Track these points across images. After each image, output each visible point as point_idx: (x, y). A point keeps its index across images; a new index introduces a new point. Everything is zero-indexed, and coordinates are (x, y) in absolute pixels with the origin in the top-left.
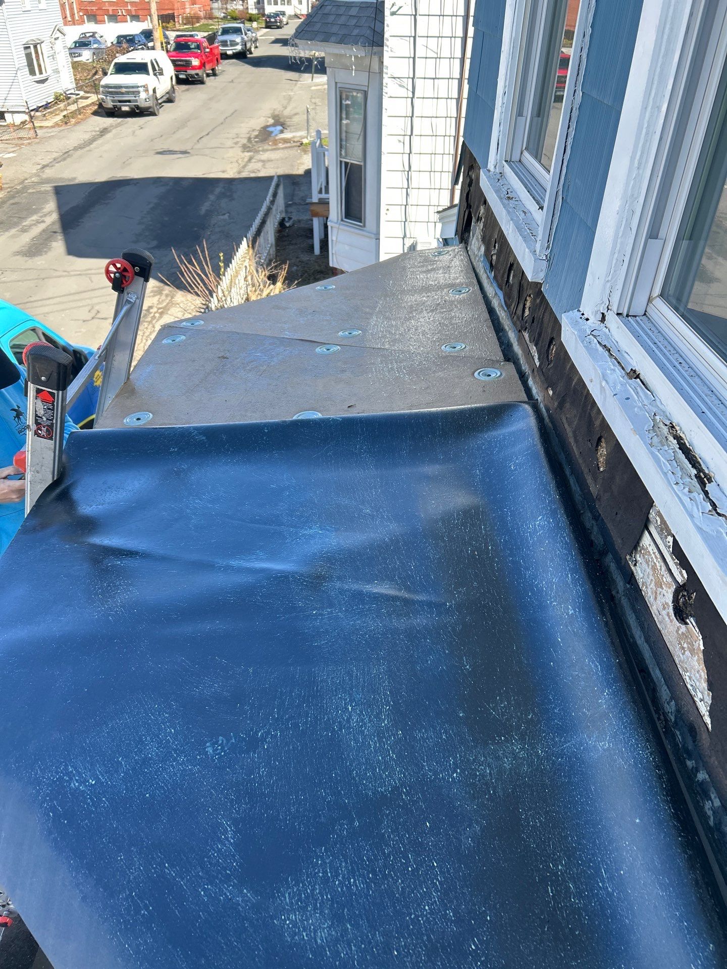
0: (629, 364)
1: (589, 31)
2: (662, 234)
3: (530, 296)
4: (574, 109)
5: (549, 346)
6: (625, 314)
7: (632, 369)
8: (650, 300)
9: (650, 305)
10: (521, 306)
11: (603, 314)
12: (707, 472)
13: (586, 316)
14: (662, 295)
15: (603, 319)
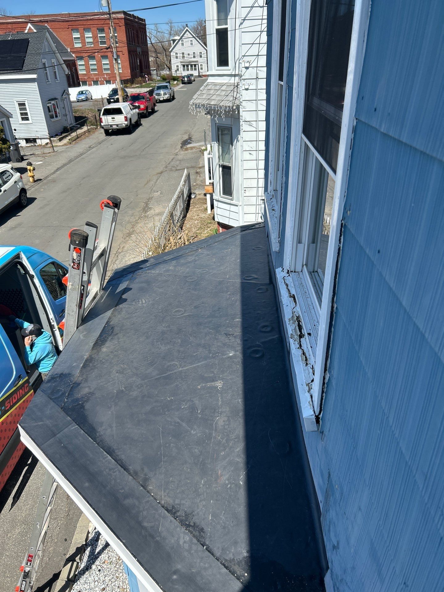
2: (303, 241)
6: (294, 271)
7: (293, 294)
8: (303, 266)
11: (288, 270)
12: (303, 333)
13: (284, 270)
14: (305, 264)
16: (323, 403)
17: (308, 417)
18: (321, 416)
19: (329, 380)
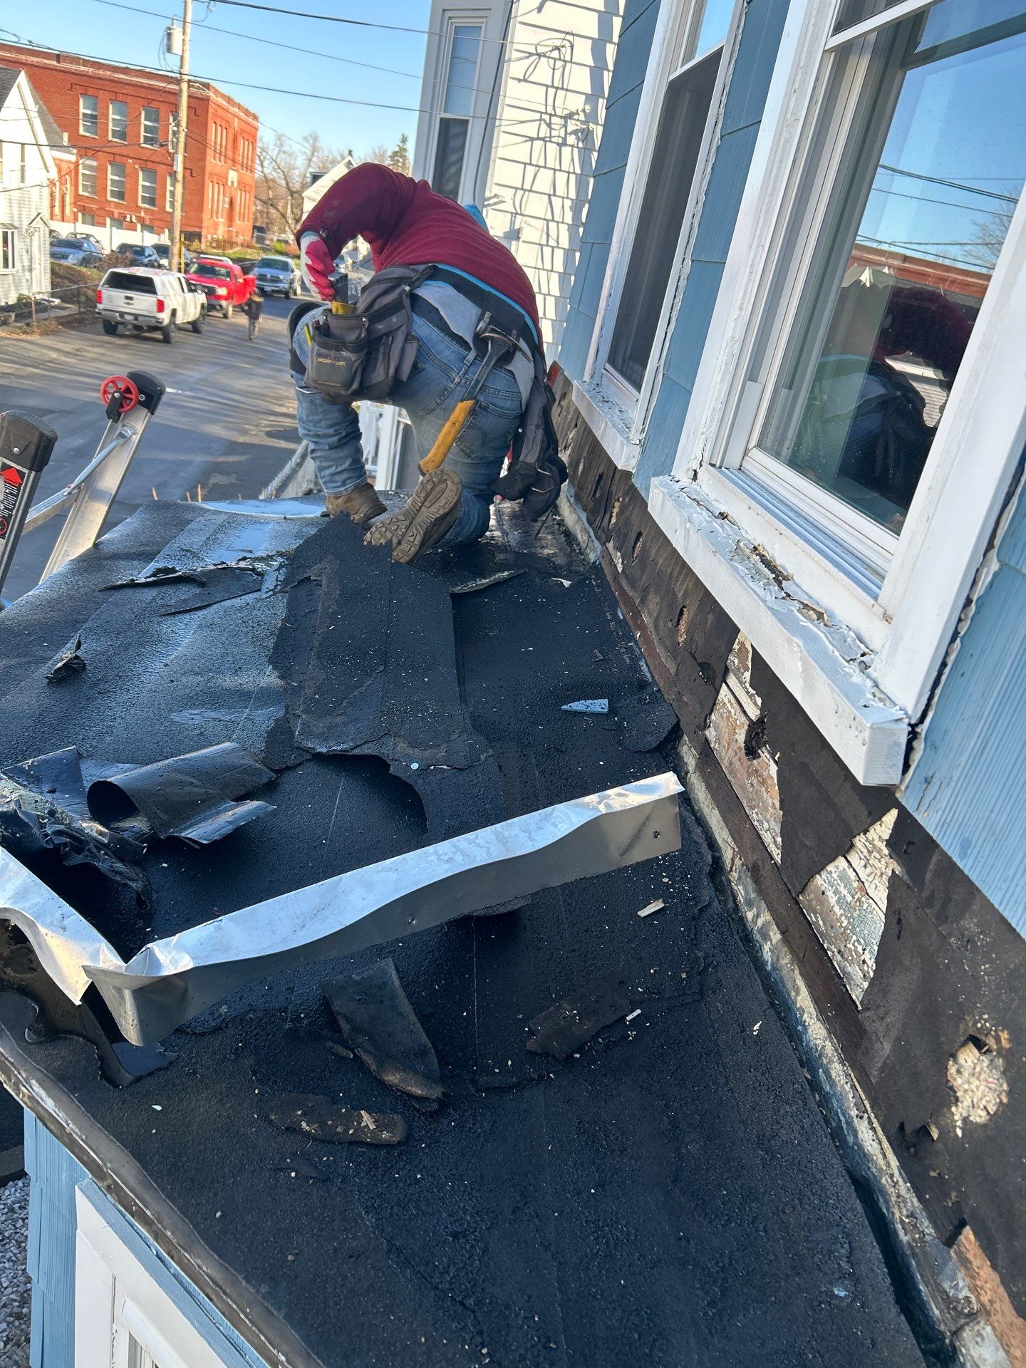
0: (717, 508)
1: (703, 198)
2: (762, 377)
3: (618, 500)
4: (682, 278)
5: (636, 544)
6: (718, 465)
7: (720, 513)
8: (746, 453)
9: (746, 458)
10: (607, 516)
11: (695, 471)
12: (786, 574)
13: (677, 479)
14: (759, 445)
15: (695, 478)
16: (944, 678)
17: (885, 726)
18: (923, 729)
19: (991, 584)
